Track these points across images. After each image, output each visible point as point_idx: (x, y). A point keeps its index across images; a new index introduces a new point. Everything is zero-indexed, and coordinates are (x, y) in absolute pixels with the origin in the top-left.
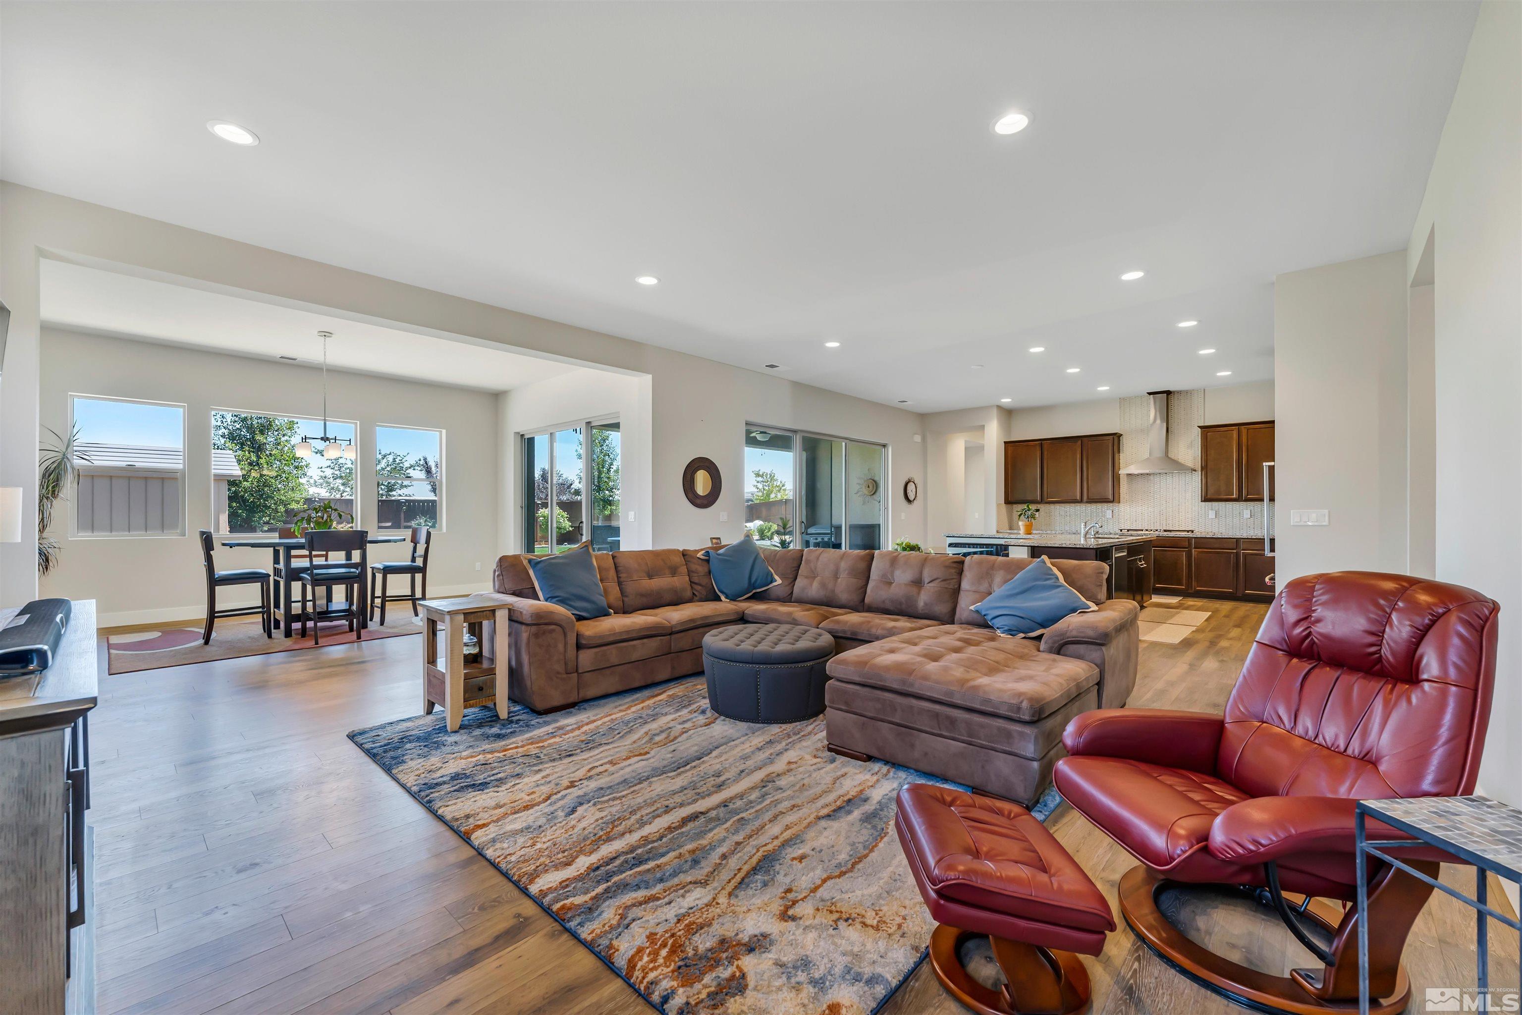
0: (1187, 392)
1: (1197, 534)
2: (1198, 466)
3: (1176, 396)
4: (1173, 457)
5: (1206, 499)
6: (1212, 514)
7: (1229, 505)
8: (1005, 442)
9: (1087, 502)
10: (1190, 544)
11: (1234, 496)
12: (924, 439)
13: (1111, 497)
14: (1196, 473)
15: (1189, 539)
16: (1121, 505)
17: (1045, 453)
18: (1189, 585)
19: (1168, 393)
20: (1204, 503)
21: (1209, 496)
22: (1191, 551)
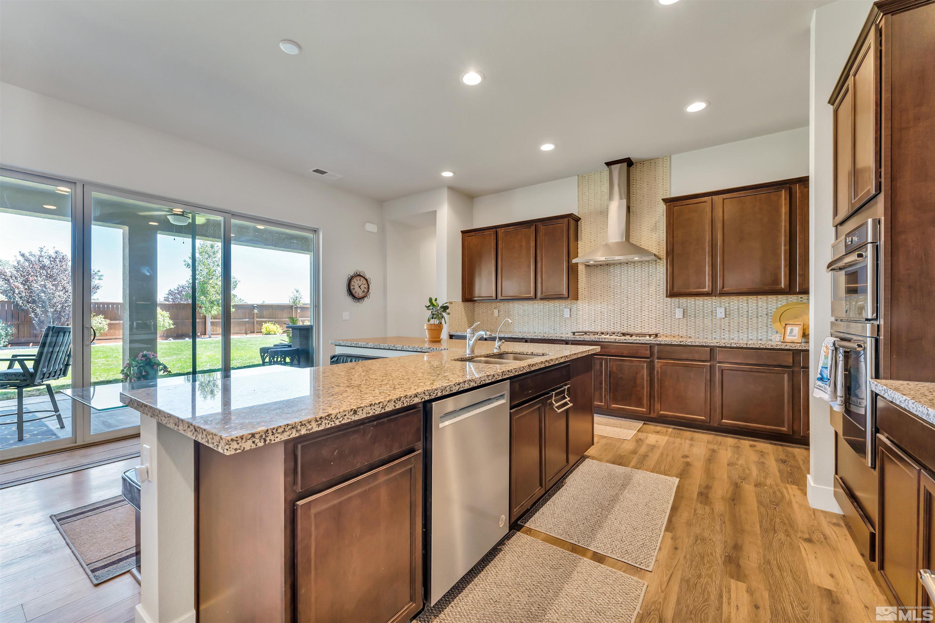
0: (650, 160)
1: (662, 340)
2: (663, 253)
3: (638, 165)
4: (634, 243)
5: (672, 293)
6: (679, 313)
7: (700, 301)
8: (463, 232)
9: (541, 299)
10: (652, 354)
11: (707, 290)
12: (382, 230)
13: (565, 292)
14: (662, 262)
15: (651, 346)
16: (579, 302)
17: (500, 243)
18: (650, 408)
19: (629, 162)
20: (669, 299)
21: (675, 290)
22: (652, 362)
